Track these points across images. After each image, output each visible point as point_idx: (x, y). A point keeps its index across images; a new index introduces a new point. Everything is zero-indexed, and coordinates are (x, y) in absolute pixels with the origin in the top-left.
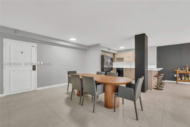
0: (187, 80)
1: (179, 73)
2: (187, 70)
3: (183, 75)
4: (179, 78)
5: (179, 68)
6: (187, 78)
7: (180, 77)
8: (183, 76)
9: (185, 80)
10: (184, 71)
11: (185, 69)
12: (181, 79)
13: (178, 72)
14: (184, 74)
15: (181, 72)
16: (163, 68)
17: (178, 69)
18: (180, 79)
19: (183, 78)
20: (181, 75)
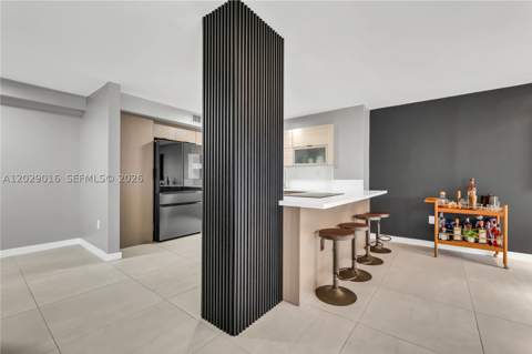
0: (472, 240)
1: (444, 214)
2: (471, 199)
3: (457, 221)
4: (441, 231)
5: (443, 193)
6: (472, 235)
7: (444, 229)
8: (455, 225)
9: (464, 239)
10: (460, 205)
11: (464, 196)
12: (451, 238)
13: (440, 207)
14: (462, 217)
15: (452, 206)
16: (385, 192)
17: (439, 196)
18: (444, 237)
19: (457, 232)
20: (449, 220)
